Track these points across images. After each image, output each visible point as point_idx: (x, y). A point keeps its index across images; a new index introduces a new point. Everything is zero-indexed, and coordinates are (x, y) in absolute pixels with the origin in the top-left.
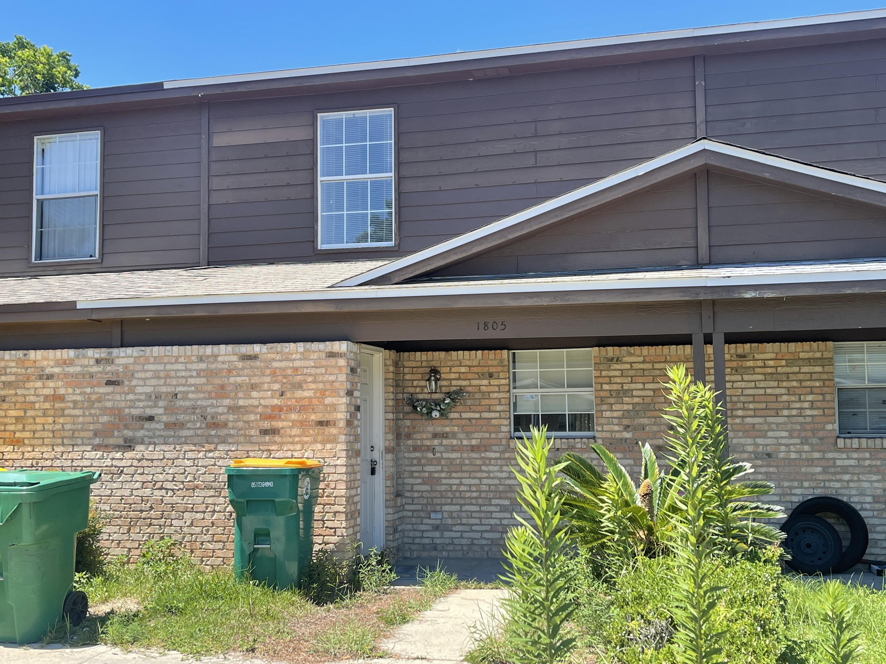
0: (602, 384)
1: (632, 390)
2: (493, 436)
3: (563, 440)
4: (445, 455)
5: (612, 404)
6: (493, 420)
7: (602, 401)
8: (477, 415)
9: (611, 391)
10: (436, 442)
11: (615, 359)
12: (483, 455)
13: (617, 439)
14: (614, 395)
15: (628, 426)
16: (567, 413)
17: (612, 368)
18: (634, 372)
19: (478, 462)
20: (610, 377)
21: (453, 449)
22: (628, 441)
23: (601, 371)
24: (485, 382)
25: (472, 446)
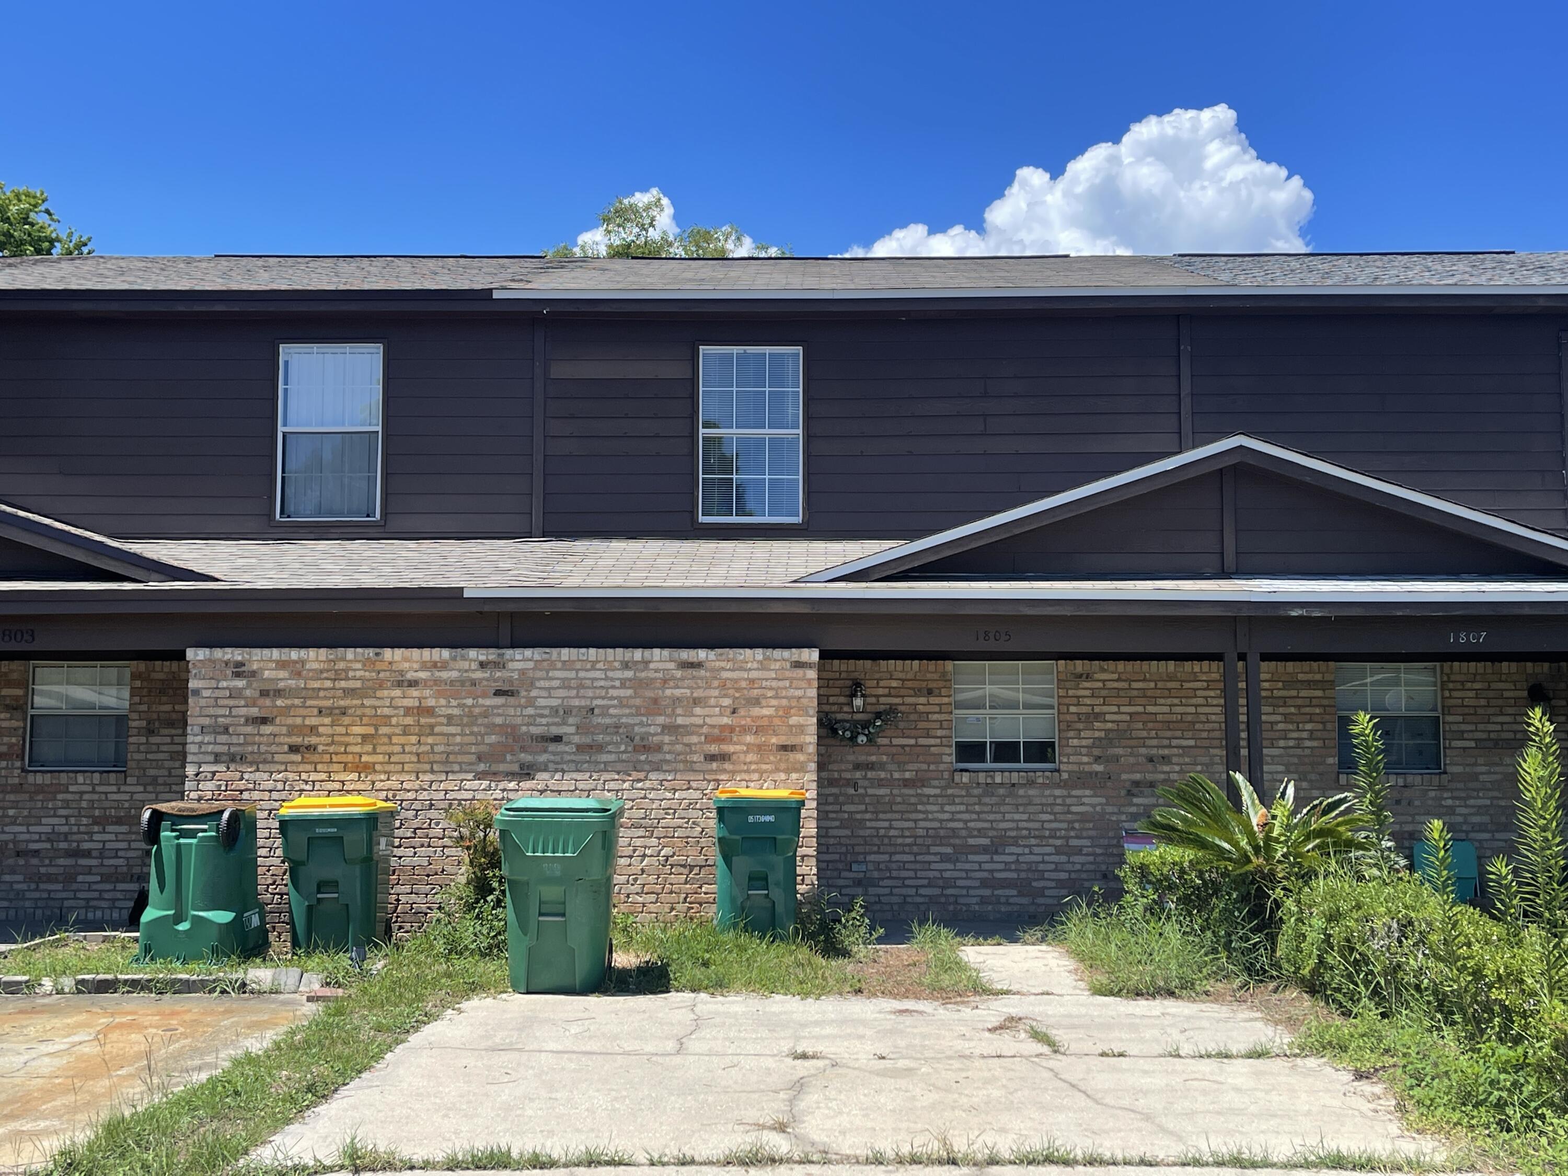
0: (1068, 705)
1: (1105, 714)
2: (932, 767)
3: (1021, 774)
4: (870, 791)
5: (1080, 730)
6: (932, 749)
7: (1068, 726)
8: (912, 742)
9: (1078, 714)
10: (858, 774)
11: (1084, 676)
12: (919, 791)
13: (1087, 772)
14: (1083, 719)
15: (1100, 757)
16: (1022, 740)
17: (1081, 686)
18: (1106, 691)
19: (913, 800)
20: (1078, 697)
21: (880, 783)
22: (1099, 775)
23: (1067, 689)
24: (923, 700)
25: (905, 780)
